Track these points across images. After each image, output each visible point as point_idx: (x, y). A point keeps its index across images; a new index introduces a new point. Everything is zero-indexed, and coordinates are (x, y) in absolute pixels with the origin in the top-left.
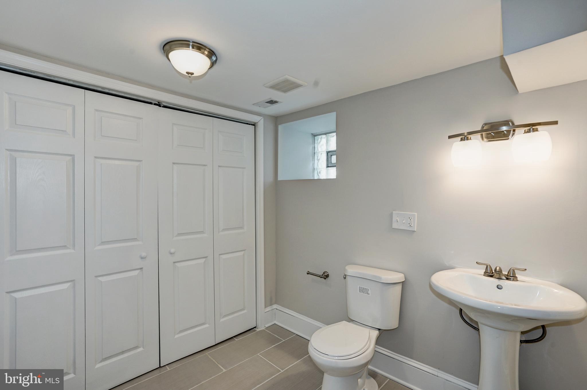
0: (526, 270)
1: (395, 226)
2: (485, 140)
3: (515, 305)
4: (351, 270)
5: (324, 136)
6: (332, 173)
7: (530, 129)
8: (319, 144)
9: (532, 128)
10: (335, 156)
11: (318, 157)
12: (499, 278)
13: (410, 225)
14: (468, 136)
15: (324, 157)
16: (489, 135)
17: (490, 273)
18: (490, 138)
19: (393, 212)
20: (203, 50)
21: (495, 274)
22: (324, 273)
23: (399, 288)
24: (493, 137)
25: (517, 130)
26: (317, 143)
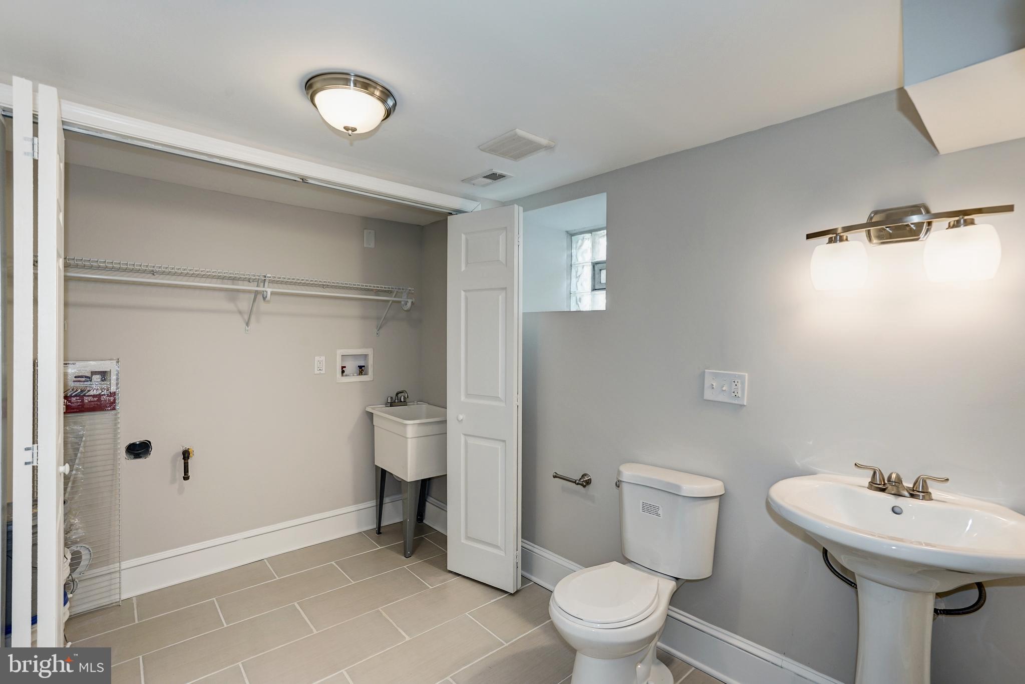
0: (948, 480)
1: (708, 395)
2: (875, 241)
3: (927, 545)
4: (628, 473)
5: (588, 236)
6: (599, 302)
7: (958, 221)
8: (579, 249)
9: (962, 218)
10: (605, 270)
11: (577, 272)
12: (898, 493)
13: (736, 394)
14: (841, 234)
15: (587, 272)
16: (882, 233)
17: (879, 484)
18: (883, 238)
19: (706, 370)
20: (372, 89)
21: (890, 487)
22: (583, 476)
23: (714, 506)
24: (891, 236)
25: (936, 223)
26: (576, 247)
